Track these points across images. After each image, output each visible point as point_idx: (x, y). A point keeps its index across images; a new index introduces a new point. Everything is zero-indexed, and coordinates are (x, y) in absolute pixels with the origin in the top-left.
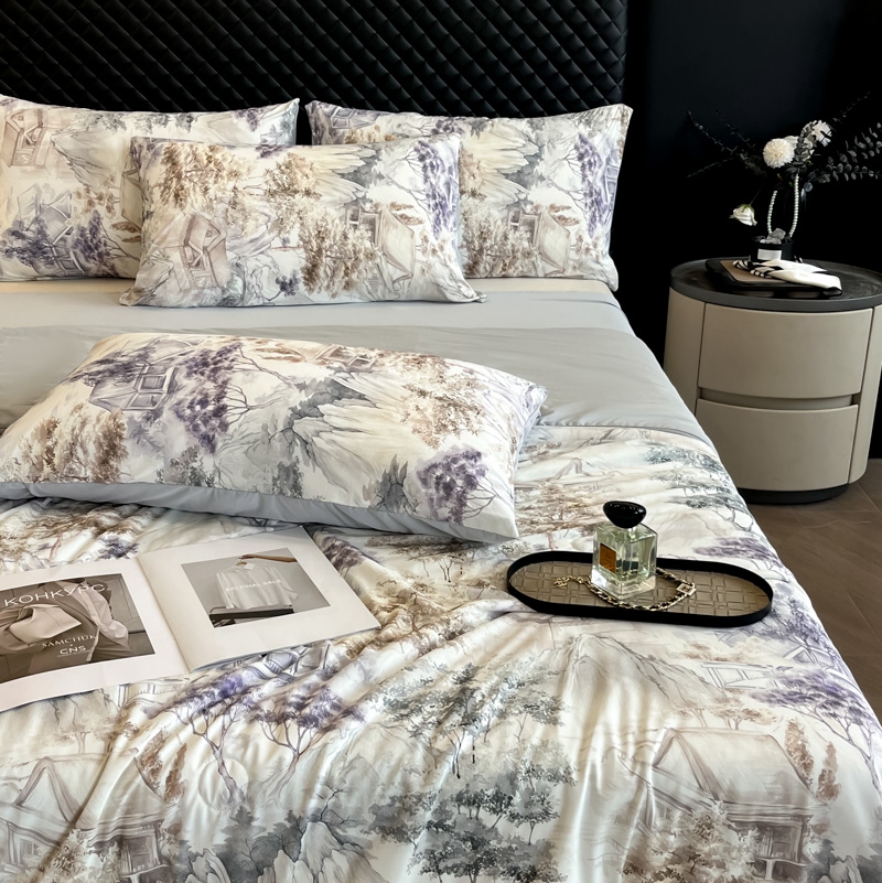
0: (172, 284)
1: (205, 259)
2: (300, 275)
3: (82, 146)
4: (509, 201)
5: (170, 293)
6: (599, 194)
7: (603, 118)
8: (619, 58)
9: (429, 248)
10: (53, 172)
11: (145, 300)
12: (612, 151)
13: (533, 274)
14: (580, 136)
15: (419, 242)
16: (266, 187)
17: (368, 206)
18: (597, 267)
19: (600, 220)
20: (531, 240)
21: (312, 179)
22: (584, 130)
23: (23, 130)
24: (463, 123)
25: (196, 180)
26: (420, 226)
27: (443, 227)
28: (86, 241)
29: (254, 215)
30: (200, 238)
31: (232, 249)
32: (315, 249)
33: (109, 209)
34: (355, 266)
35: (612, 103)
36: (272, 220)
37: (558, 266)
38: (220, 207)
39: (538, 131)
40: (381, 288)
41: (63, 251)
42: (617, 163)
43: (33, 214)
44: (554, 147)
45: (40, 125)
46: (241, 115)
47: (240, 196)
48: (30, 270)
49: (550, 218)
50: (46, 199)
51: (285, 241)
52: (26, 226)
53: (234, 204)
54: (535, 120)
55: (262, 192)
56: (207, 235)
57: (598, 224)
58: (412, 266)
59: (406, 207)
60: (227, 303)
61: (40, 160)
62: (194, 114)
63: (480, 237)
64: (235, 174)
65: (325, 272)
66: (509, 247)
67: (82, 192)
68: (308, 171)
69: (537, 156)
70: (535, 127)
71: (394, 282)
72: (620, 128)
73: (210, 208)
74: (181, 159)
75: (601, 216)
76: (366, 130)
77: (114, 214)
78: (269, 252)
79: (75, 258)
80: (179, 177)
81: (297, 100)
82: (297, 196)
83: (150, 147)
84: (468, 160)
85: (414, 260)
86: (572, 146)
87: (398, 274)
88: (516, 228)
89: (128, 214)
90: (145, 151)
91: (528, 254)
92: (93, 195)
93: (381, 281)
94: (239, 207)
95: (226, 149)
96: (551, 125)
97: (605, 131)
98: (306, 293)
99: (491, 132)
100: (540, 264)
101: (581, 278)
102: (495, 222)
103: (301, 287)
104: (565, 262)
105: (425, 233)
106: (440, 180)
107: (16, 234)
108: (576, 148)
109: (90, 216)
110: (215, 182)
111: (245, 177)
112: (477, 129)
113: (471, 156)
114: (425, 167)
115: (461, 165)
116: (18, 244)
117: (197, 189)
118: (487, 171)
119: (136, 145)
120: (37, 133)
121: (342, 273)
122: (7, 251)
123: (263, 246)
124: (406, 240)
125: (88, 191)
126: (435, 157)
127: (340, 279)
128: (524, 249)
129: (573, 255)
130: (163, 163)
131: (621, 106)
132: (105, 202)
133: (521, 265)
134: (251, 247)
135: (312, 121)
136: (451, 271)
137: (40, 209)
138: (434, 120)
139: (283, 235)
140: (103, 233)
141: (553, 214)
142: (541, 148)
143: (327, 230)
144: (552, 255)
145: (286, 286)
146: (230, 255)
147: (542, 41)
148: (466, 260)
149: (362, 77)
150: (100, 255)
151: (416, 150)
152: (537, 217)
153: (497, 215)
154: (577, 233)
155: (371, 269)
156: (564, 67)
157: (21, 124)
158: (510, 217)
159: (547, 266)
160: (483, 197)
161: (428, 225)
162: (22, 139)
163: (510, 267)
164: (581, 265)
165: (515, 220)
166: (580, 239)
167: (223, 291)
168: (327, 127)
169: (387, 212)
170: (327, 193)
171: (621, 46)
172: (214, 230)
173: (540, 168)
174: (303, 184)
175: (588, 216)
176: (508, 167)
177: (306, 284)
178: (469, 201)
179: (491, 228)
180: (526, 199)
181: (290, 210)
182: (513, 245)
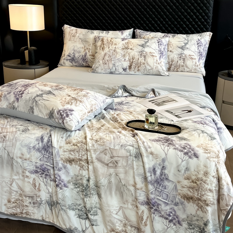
0: (100, 68)
1: (107, 63)
2: (128, 67)
3: (84, 37)
4: (179, 53)
5: (99, 70)
6: (202, 53)
7: (205, 35)
8: (210, 21)
9: (158, 63)
10: (78, 43)
11: (94, 71)
12: (206, 43)
13: (184, 71)
14: (198, 39)
15: (155, 61)
16: (122, 47)
17: (144, 53)
18: (200, 70)
19: (201, 59)
20: (184, 63)
21: (132, 46)
22: (199, 38)
23: (72, 33)
24: (170, 35)
25: (107, 45)
26: (156, 58)
27: (162, 58)
28: (83, 58)
29: (119, 53)
30: (107, 58)
31: (113, 60)
32: (131, 61)
33: (89, 51)
34: (140, 66)
35: (208, 31)
36: (123, 55)
37: (190, 69)
38: (112, 51)
39: (188, 37)
40: (146, 71)
41: (78, 60)
42: (207, 46)
43: (73, 52)
44: (191, 41)
45: (76, 32)
46: (120, 32)
47: (116, 49)
48: (71, 64)
49: (189, 58)
50: (76, 49)
51: (125, 59)
52: (71, 54)
53: (115, 51)
54: (188, 35)
55: (121, 48)
56: (108, 57)
57: (201, 60)
58: (153, 67)
59: (153, 53)
60: (111, 73)
61: (75, 40)
62: (109, 31)
63: (171, 61)
64: (116, 44)
65: (133, 67)
66: (178, 64)
67: (84, 47)
68: (132, 44)
69: (187, 43)
70: (187, 37)
71: (149, 70)
72: (209, 37)
73: (109, 51)
74: (105, 41)
75: (202, 58)
76: (147, 36)
77: (90, 52)
78: (121, 62)
79: (81, 62)
80: (104, 44)
81: (133, 29)
82: (129, 49)
83: (98, 38)
84: (170, 44)
85: (154, 65)
86: (196, 41)
87: (150, 68)
89: (93, 53)
90: (97, 39)
91: (183, 66)
92: (86, 48)
94: (116, 51)
95: (115, 39)
96: (191, 36)
97: (205, 38)
98: (129, 72)
99: (177, 37)
100: (186, 69)
101: (196, 72)
103: (128, 70)
104: (192, 68)
106: (162, 48)
107: (69, 56)
108: (197, 42)
109: (85, 53)
110: (111, 46)
111: (118, 45)
112: (173, 36)
114: (159, 44)
115: (168, 45)
116: (69, 58)
117: (107, 47)
118: (175, 46)
119: (96, 37)
120: (75, 34)
121: (137, 67)
122: (67, 60)
123: (120, 60)
124: (152, 60)
126: (162, 42)
127: (137, 69)
129: (194, 67)
130: (101, 41)
131: (210, 32)
132: (88, 50)
133: (181, 69)
134: (117, 60)
135: (136, 34)
136: (162, 68)
137: (74, 51)
138: (163, 34)
140: (87, 56)
141: (189, 57)
142: (188, 41)
143: (134, 57)
144: (189, 66)
145: (124, 70)
146: (113, 62)
147: (191, 17)
148: (168, 67)
149: (148, 24)
150: (86, 61)
151: (157, 40)
152: (185, 57)
153: (176, 56)
154: (195, 62)
155: (144, 67)
156: (196, 23)
157: (72, 32)
158: (179, 57)
160: (173, 52)
161: (158, 57)
162: (72, 35)
163: (178, 69)
164: (196, 69)
166: (196, 63)
167: (111, 70)
168: (139, 35)
169: (148, 54)
170: (135, 49)
171: (211, 18)
172: (110, 56)
173: (187, 46)
174: (130, 47)
175: (199, 58)
176: (180, 45)
177: (129, 69)
178: (169, 53)
179: (174, 59)
180: (183, 53)
181: (127, 53)
182: (179, 64)
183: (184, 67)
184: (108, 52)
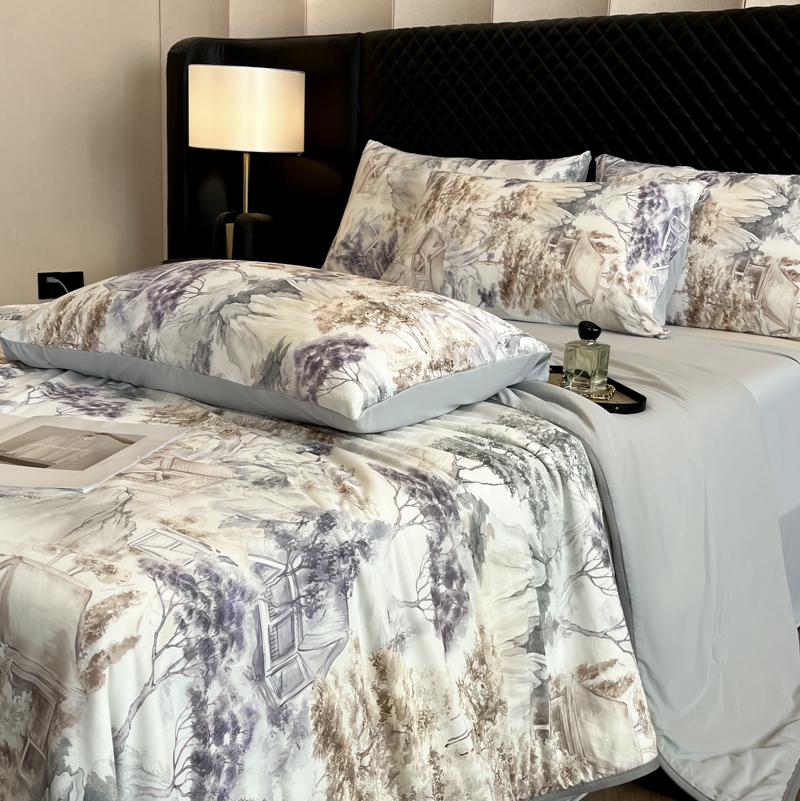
1: (427, 265)
2: (498, 289)
3: (405, 179)
4: (738, 249)
9: (616, 276)
10: (380, 198)
13: (757, 330)
15: (607, 270)
16: (493, 210)
17: (570, 232)
20: (754, 292)
21: (533, 206)
23: (374, 167)
25: (446, 201)
26: (614, 255)
27: (642, 261)
28: (385, 254)
29: (474, 231)
30: (429, 248)
31: (449, 259)
32: (513, 266)
33: (405, 230)
34: (543, 285)
36: (487, 237)
37: (782, 325)
38: (451, 223)
40: (567, 310)
41: (370, 261)
43: (357, 230)
45: (387, 164)
47: (470, 215)
49: (779, 271)
50: (368, 219)
51: (491, 256)
52: (352, 239)
53: (463, 221)
55: (487, 213)
56: (435, 246)
58: (594, 292)
59: (605, 236)
61: (375, 190)
63: (702, 283)
64: (475, 198)
65: (518, 288)
66: (730, 296)
67: (392, 215)
68: (533, 199)
69: (784, 208)
70: (794, 182)
71: (577, 306)
74: (445, 185)
76: (630, 178)
78: (476, 265)
79: (377, 268)
80: (436, 199)
82: (514, 219)
84: (710, 207)
85: (598, 286)
87: (580, 298)
88: (740, 277)
91: (750, 307)
92: (398, 218)
93: (565, 303)
94: (466, 224)
95: (481, 180)
98: (503, 307)
99: (745, 184)
100: (764, 319)
102: (719, 270)
103: (498, 299)
104: (791, 321)
105: (616, 262)
106: (657, 217)
107: (345, 245)
109: (391, 234)
110: (458, 203)
111: (482, 200)
112: (735, 180)
113: (714, 204)
114: (642, 205)
116: (345, 253)
118: (725, 219)
120: (381, 169)
121: (532, 291)
122: (338, 258)
123: (472, 258)
124: (595, 266)
125: (396, 214)
126: (659, 196)
127: (530, 296)
128: (745, 300)
129: (798, 313)
132: (404, 224)
133: (742, 319)
134: (463, 258)
136: (635, 302)
137: (363, 226)
139: (491, 251)
140: (397, 249)
141: (783, 267)
142: (791, 201)
143: (527, 249)
144: (775, 310)
145: (487, 297)
146: (446, 264)
148: (686, 305)
151: (642, 188)
152: (764, 269)
153: (723, 262)
155: (557, 289)
157: (375, 163)
158: (736, 266)
159: (771, 323)
160: (712, 243)
161: (623, 256)
163: (731, 319)
165: (741, 269)
169: (585, 239)
170: (540, 218)
173: (782, 220)
174: (524, 208)
176: (748, 216)
177: (502, 298)
178: (697, 246)
179: (714, 275)
180: (757, 249)
181: (504, 230)
182: (734, 296)
183: (756, 313)
184: (439, 225)
